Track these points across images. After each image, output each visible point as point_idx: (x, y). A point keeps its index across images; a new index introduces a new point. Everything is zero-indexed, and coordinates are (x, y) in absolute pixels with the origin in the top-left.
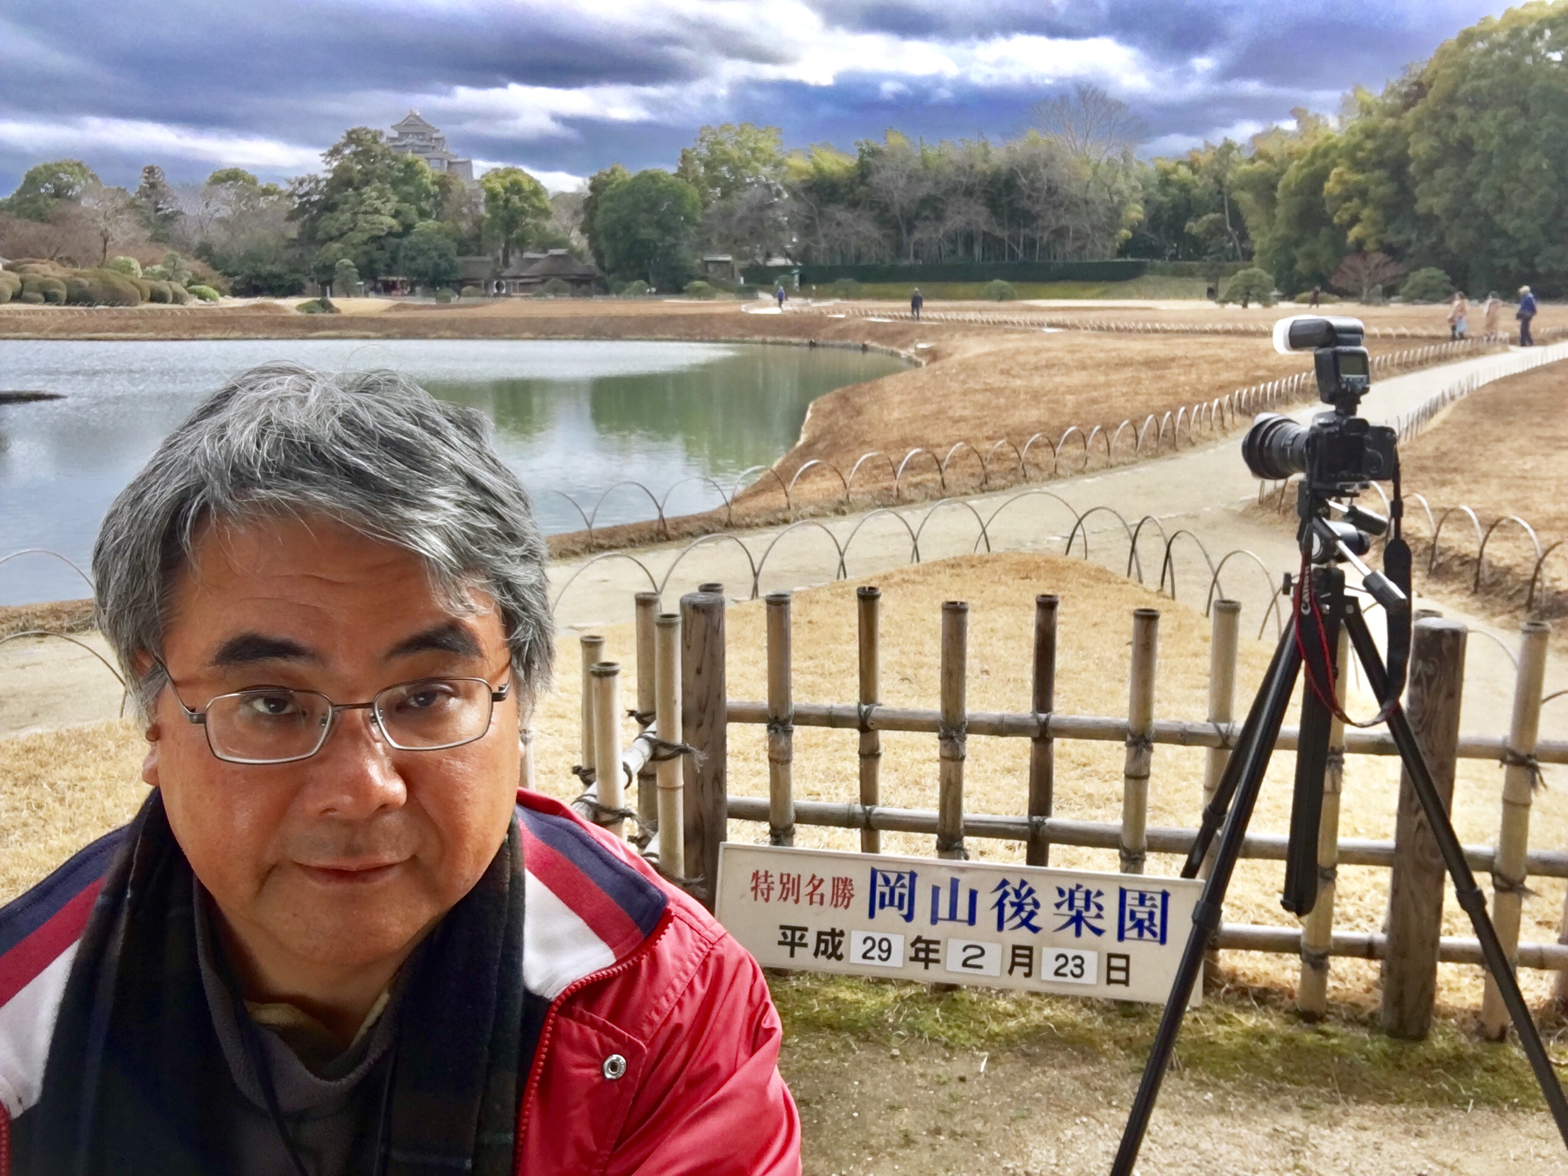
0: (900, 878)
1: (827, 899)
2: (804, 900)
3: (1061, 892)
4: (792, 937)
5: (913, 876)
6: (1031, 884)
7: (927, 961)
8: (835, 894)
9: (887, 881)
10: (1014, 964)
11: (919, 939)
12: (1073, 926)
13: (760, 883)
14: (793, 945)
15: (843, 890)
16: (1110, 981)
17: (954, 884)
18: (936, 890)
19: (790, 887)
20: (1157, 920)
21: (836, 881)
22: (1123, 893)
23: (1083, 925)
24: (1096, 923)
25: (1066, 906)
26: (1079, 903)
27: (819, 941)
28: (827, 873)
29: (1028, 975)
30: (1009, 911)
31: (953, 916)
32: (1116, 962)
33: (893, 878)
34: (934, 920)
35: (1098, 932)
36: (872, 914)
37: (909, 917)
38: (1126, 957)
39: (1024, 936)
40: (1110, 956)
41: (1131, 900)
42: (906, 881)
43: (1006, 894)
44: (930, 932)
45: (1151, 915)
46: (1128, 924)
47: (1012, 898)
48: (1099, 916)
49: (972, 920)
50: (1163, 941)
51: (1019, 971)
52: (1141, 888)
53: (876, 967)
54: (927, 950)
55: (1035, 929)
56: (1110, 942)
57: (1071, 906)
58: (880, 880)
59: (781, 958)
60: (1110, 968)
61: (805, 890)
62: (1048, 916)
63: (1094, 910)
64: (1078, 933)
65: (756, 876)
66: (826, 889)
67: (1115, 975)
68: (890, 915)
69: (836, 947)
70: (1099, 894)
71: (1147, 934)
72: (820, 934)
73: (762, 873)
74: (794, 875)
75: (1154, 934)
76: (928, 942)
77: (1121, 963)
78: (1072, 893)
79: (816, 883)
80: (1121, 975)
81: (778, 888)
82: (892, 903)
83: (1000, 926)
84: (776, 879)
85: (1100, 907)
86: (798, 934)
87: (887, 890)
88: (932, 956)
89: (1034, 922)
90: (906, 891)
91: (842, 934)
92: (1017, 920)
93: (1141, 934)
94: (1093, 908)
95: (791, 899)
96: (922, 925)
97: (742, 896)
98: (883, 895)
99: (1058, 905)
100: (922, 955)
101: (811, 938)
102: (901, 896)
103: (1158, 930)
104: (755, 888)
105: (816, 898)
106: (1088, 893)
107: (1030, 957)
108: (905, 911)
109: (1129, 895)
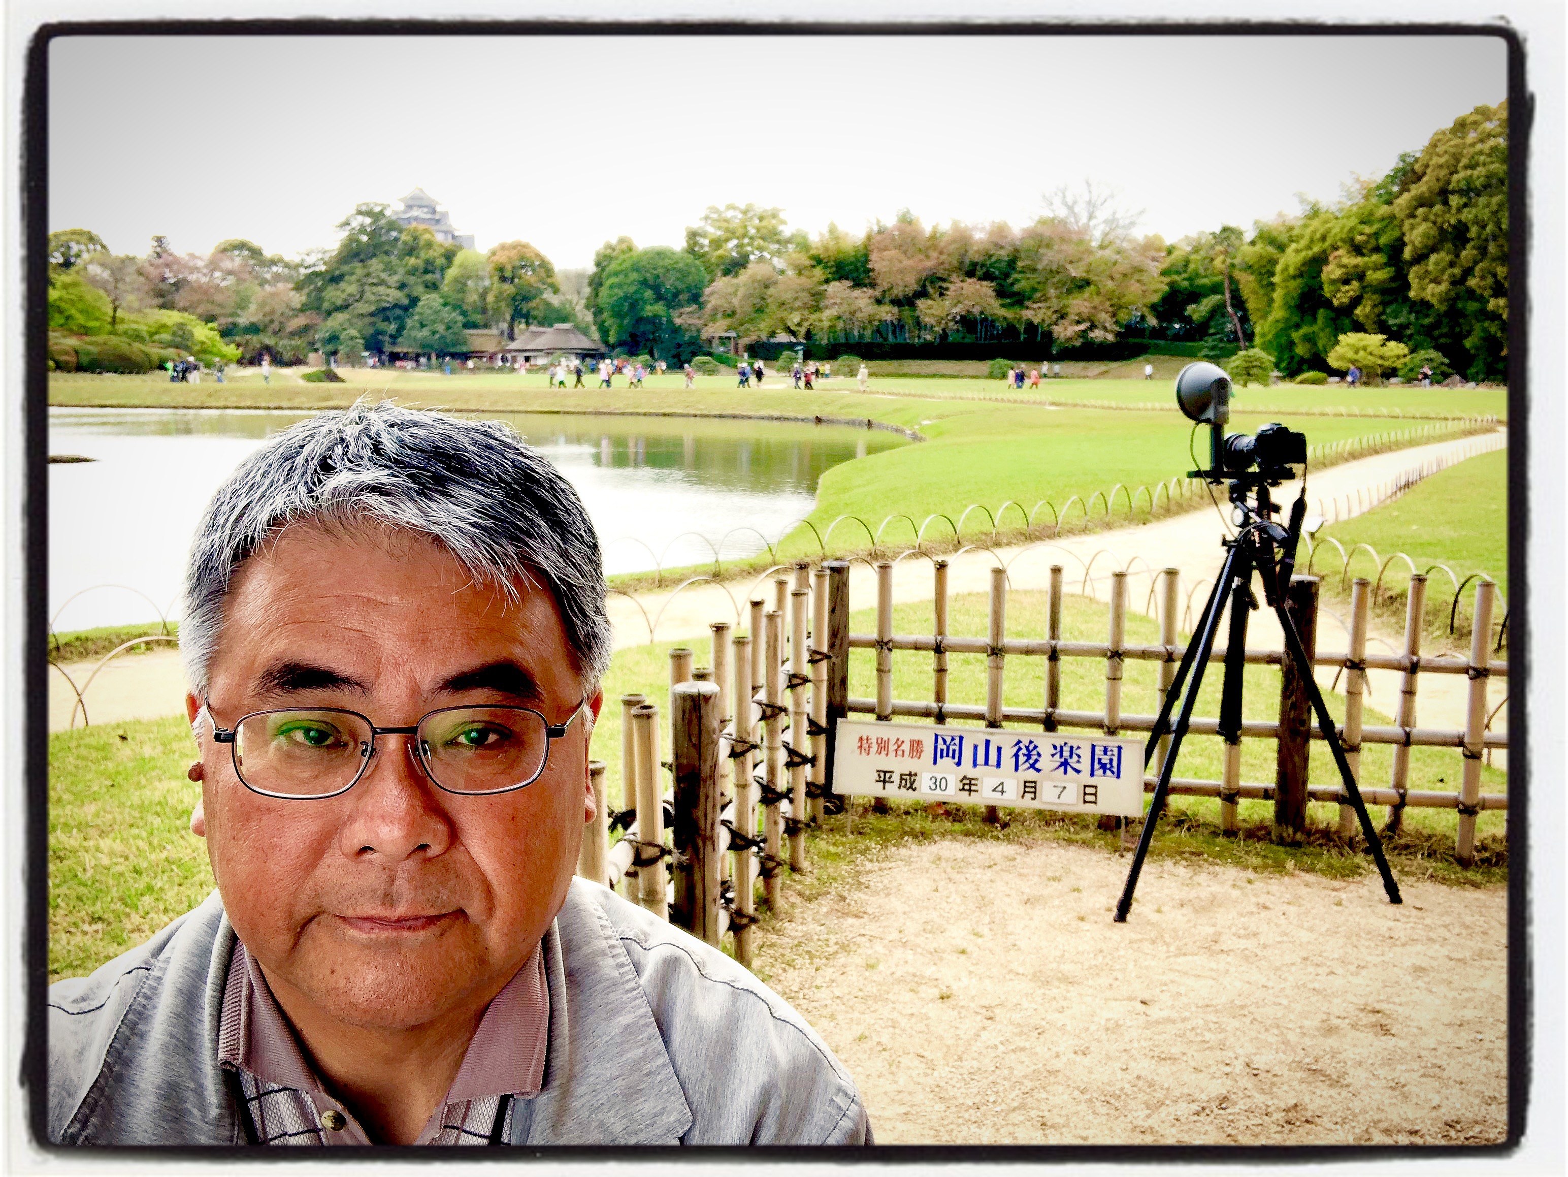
0: (953, 739)
1: (907, 753)
2: (892, 754)
3: (1055, 747)
4: (884, 777)
5: (961, 738)
6: (1036, 743)
7: (970, 790)
8: (912, 750)
9: (945, 741)
10: (1025, 792)
11: (965, 778)
12: (1062, 768)
13: (863, 744)
14: (884, 781)
15: (916, 747)
16: (1085, 802)
17: (987, 742)
18: (976, 747)
19: (883, 746)
20: (1115, 763)
21: (912, 742)
22: (1093, 747)
23: (1069, 768)
24: (1077, 766)
25: (1057, 756)
26: (1066, 754)
27: (902, 779)
28: (907, 736)
29: (1034, 799)
30: (1022, 759)
31: (986, 763)
32: (1088, 790)
33: (948, 740)
34: (975, 764)
35: (1078, 771)
36: (935, 762)
37: (959, 764)
38: (1096, 787)
39: (1031, 775)
40: (1085, 786)
41: (1099, 752)
42: (957, 741)
43: (1020, 749)
44: (971, 773)
45: (1111, 760)
46: (1097, 766)
47: (1024, 751)
48: (1078, 762)
49: (998, 765)
50: (1118, 776)
51: (1029, 796)
52: (1105, 744)
53: (938, 796)
54: (970, 784)
55: (1038, 770)
56: (1085, 778)
57: (1061, 756)
58: (940, 741)
59: (877, 790)
60: (1085, 794)
61: (892, 747)
62: (1047, 762)
63: (1075, 758)
64: (1065, 772)
65: (861, 739)
66: (906, 747)
67: (1088, 798)
68: (947, 763)
69: (912, 784)
70: (1079, 748)
71: (1108, 772)
72: (902, 775)
73: (865, 737)
74: (885, 738)
75: (1113, 772)
76: (970, 779)
77: (1092, 790)
78: (1061, 747)
79: (899, 743)
80: (1092, 798)
81: (875, 747)
82: (948, 755)
83: (1016, 769)
84: (874, 741)
85: (1079, 756)
86: (888, 775)
87: (945, 747)
88: (973, 788)
89: (1037, 766)
90: (957, 748)
91: (916, 775)
92: (1027, 765)
93: (1104, 773)
94: (1074, 756)
95: (884, 753)
96: (967, 768)
97: (852, 752)
98: (942, 750)
99: (1053, 755)
100: (967, 787)
101: (896, 778)
102: (954, 751)
103: (1115, 770)
104: (860, 747)
105: (900, 753)
106: (1072, 748)
107: (1035, 787)
108: (956, 760)
109: (1097, 749)
